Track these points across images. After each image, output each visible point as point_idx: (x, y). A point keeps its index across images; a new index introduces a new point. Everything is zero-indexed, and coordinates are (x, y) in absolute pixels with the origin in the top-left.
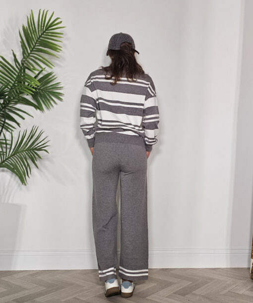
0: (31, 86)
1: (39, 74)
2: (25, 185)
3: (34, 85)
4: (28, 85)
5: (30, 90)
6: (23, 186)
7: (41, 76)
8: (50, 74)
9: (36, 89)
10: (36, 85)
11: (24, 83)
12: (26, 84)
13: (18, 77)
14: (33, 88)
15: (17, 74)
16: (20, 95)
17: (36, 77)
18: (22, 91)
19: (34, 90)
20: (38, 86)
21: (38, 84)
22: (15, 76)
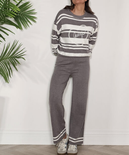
0: (14, 11)
1: (19, 3)
2: (8, 83)
3: (15, 11)
4: (12, 10)
5: (13, 14)
6: (7, 83)
7: (21, 4)
8: (27, 3)
9: (17, 13)
10: (17, 11)
11: (9, 9)
12: (10, 10)
13: (5, 4)
14: (15, 13)
15: (4, 2)
16: (6, 18)
17: (17, 5)
18: (7, 15)
19: (16, 14)
20: (19, 12)
21: (19, 10)
22: (2, 4)
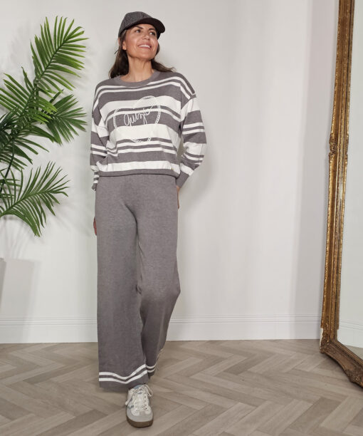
0: (46, 112)
1: (55, 97)
2: (39, 236)
3: (49, 112)
4: (43, 111)
5: (44, 117)
6: (36, 237)
7: (58, 100)
8: (69, 97)
9: (52, 116)
10: (52, 111)
11: (37, 109)
12: (40, 109)
13: (30, 101)
14: (49, 114)
15: (28, 97)
16: (32, 124)
17: (52, 101)
18: (35, 118)
19: (49, 117)
20: (55, 113)
21: (55, 110)
22: (26, 101)
